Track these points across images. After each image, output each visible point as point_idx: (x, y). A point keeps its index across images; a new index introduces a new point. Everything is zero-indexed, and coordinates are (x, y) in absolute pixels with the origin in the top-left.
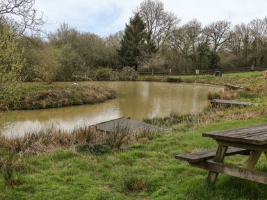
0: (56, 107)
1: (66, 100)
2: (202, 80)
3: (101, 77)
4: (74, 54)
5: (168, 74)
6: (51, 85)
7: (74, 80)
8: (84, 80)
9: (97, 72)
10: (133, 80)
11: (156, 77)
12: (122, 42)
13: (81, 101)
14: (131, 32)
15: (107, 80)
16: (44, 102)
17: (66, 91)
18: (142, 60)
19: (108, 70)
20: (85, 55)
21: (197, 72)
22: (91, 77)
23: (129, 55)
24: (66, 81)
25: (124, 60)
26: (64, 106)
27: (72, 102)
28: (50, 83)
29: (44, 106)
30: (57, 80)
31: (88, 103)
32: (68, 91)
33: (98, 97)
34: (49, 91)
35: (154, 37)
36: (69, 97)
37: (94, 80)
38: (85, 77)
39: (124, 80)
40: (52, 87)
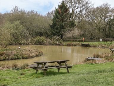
0: (8, 60)
1: (14, 56)
2: (104, 46)
3: (38, 42)
4: (21, 28)
5: (82, 41)
6: (5, 48)
7: (21, 44)
8: (27, 44)
9: (36, 39)
10: (59, 45)
11: (74, 43)
12: (53, 20)
13: (21, 57)
14: (59, 13)
15: (42, 45)
16: (2, 57)
17: (14, 52)
18: (65, 32)
19: (43, 38)
20: (28, 28)
21: (101, 40)
22: (31, 43)
23: (57, 29)
24: (16, 45)
25: (54, 32)
26: (12, 59)
27: (16, 57)
28: (6, 47)
29: (2, 59)
30: (10, 45)
31: (25, 58)
32: (15, 52)
33: (30, 55)
34: (5, 52)
35: (76, 16)
36: (15, 55)
37: (33, 45)
38: (28, 42)
39: (53, 45)
40: (6, 50)
